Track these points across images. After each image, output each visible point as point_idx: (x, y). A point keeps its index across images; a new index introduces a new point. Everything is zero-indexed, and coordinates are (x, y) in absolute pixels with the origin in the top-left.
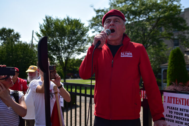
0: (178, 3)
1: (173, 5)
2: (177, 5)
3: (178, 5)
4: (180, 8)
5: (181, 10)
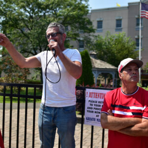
1: (81, 4)
3: (86, 5)
4: (87, 9)
5: (88, 10)
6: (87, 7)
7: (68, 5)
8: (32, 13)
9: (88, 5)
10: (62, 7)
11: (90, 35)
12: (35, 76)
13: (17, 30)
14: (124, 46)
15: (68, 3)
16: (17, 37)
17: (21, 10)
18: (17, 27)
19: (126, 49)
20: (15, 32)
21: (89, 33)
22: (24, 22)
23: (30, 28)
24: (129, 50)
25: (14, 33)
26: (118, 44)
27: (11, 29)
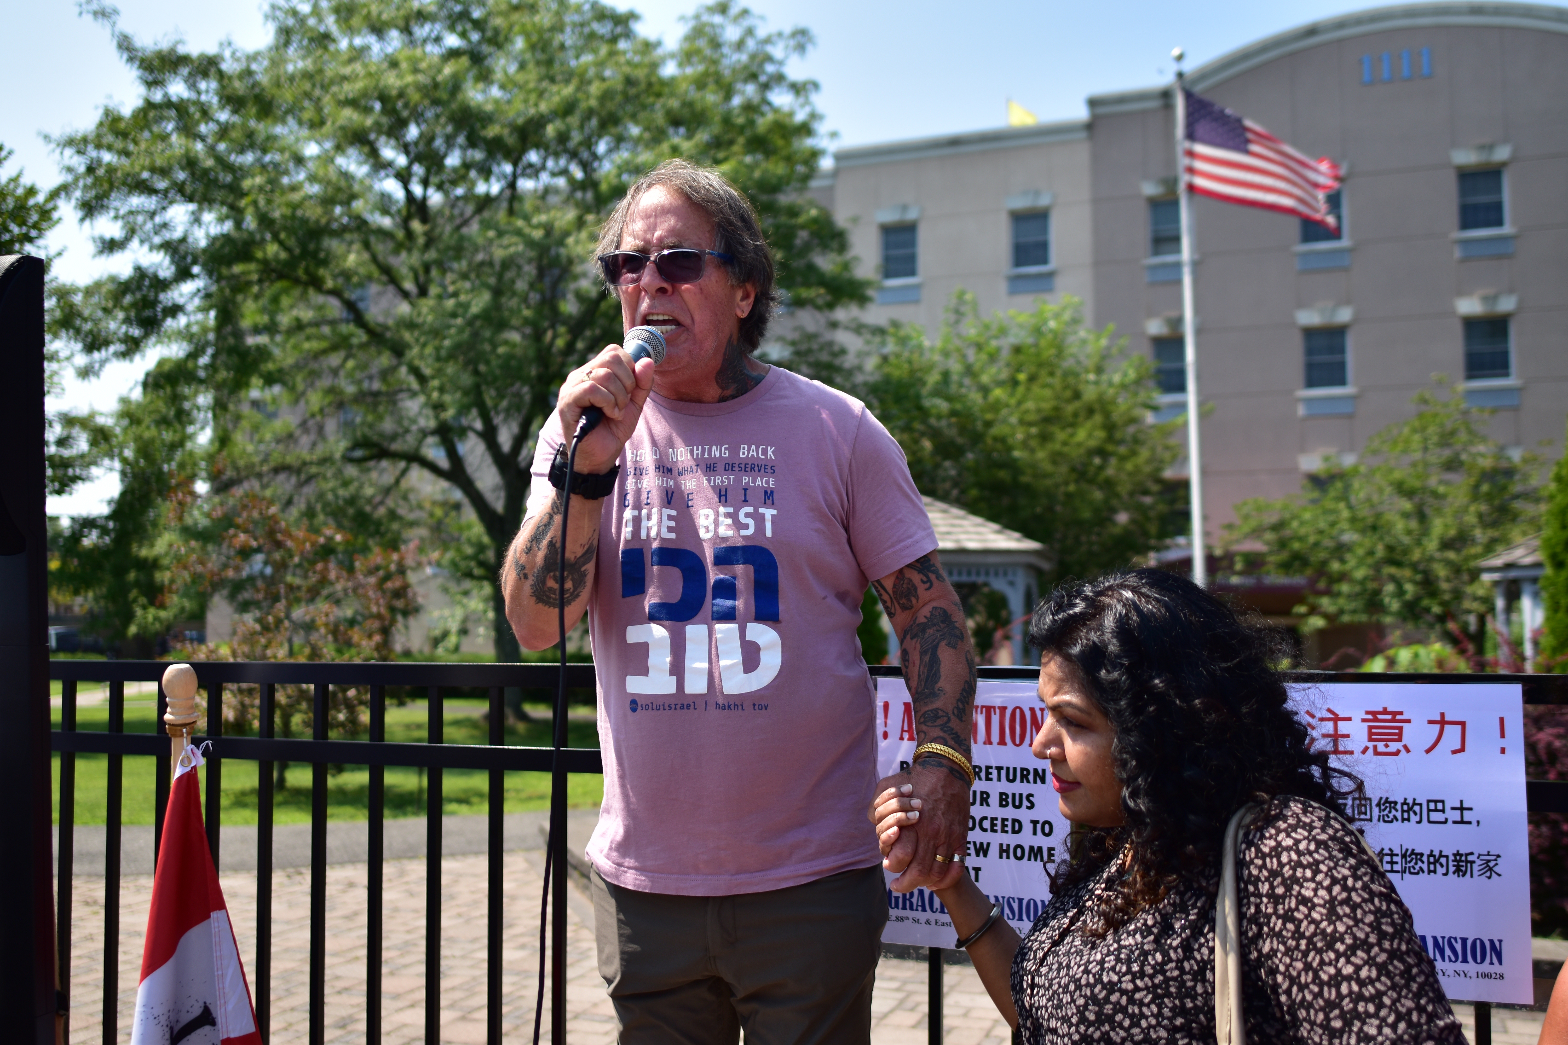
0: (801, 100)
1: (765, 108)
2: (791, 114)
3: (800, 116)
4: (809, 142)
5: (815, 154)
6: (805, 129)
7: (676, 122)
8: (425, 183)
9: (814, 116)
10: (635, 130)
11: (834, 325)
12: (454, 626)
13: (320, 299)
14: (1077, 395)
15: (674, 103)
16: (317, 355)
17: (341, 161)
18: (316, 283)
19: (1090, 411)
20: (307, 315)
21: (831, 306)
22: (367, 245)
23: (409, 285)
24: (1107, 415)
25: (299, 326)
26: (1032, 379)
27: (275, 300)
